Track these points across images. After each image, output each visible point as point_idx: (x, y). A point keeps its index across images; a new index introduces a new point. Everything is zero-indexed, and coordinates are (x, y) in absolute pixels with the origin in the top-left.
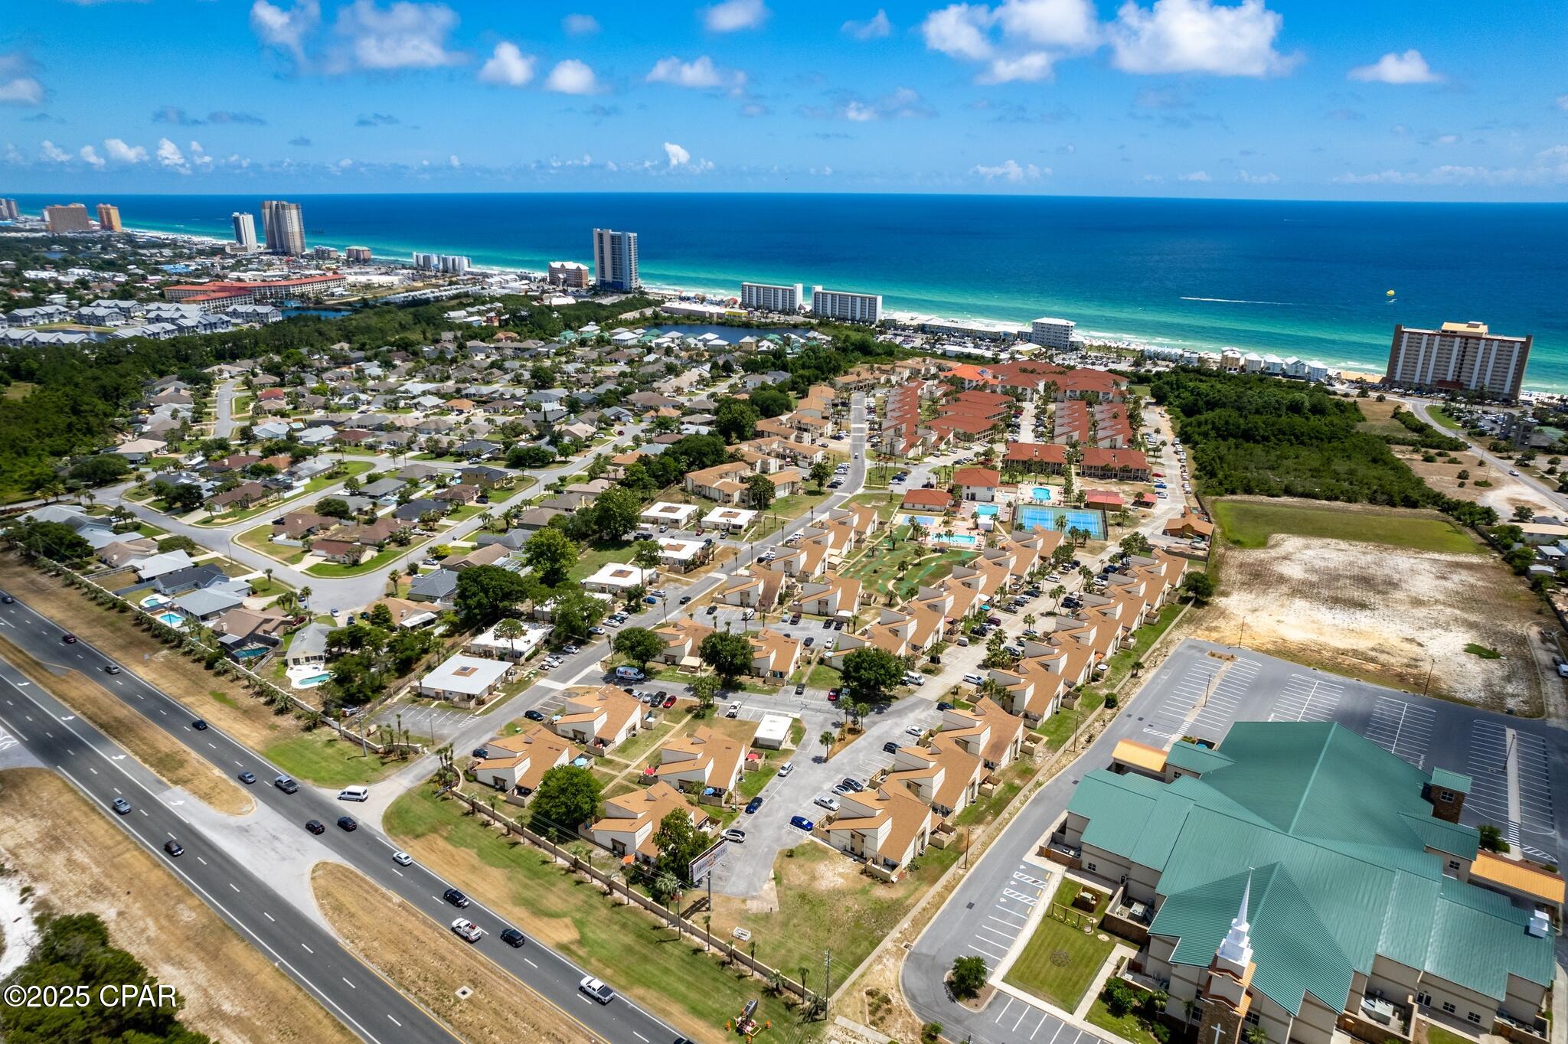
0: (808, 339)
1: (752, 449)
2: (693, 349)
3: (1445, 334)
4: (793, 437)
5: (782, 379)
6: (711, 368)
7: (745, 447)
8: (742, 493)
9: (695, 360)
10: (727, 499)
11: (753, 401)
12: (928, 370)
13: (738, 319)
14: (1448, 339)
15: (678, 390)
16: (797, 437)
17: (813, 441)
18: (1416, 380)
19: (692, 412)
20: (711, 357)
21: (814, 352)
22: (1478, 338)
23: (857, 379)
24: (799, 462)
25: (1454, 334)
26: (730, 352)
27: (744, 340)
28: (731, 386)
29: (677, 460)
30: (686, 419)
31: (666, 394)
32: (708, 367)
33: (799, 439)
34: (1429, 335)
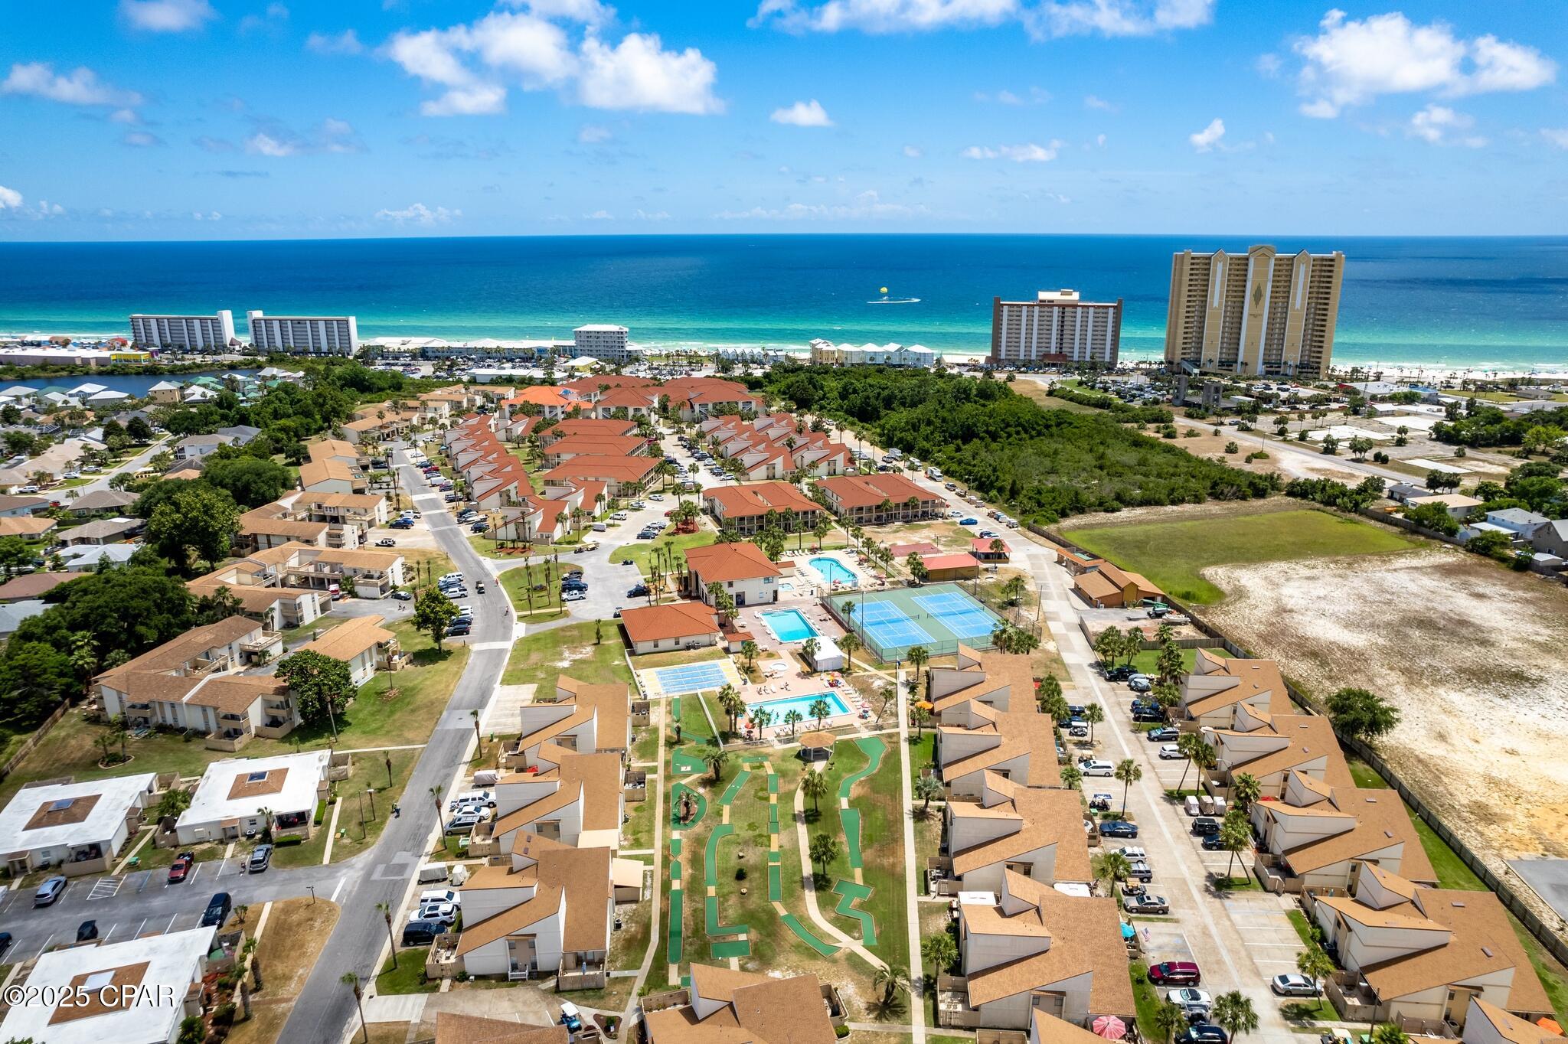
0: (264, 378)
1: (247, 578)
2: (62, 409)
3: (1043, 304)
4: (322, 538)
5: (249, 438)
6: (106, 435)
7: (231, 577)
8: (268, 705)
9: (68, 424)
10: (230, 725)
11: (212, 480)
12: (471, 401)
13: (134, 365)
14: (1046, 309)
15: (42, 480)
16: (330, 535)
17: (362, 538)
18: (1022, 357)
19: (82, 517)
20: (101, 418)
21: (286, 393)
22: (1075, 306)
23: (379, 422)
24: (357, 589)
25: (1051, 304)
26: (134, 407)
27: (156, 388)
28: (155, 459)
29: (63, 646)
30: (70, 534)
31: (14, 490)
32: (98, 433)
33: (335, 541)
34: (1028, 306)
